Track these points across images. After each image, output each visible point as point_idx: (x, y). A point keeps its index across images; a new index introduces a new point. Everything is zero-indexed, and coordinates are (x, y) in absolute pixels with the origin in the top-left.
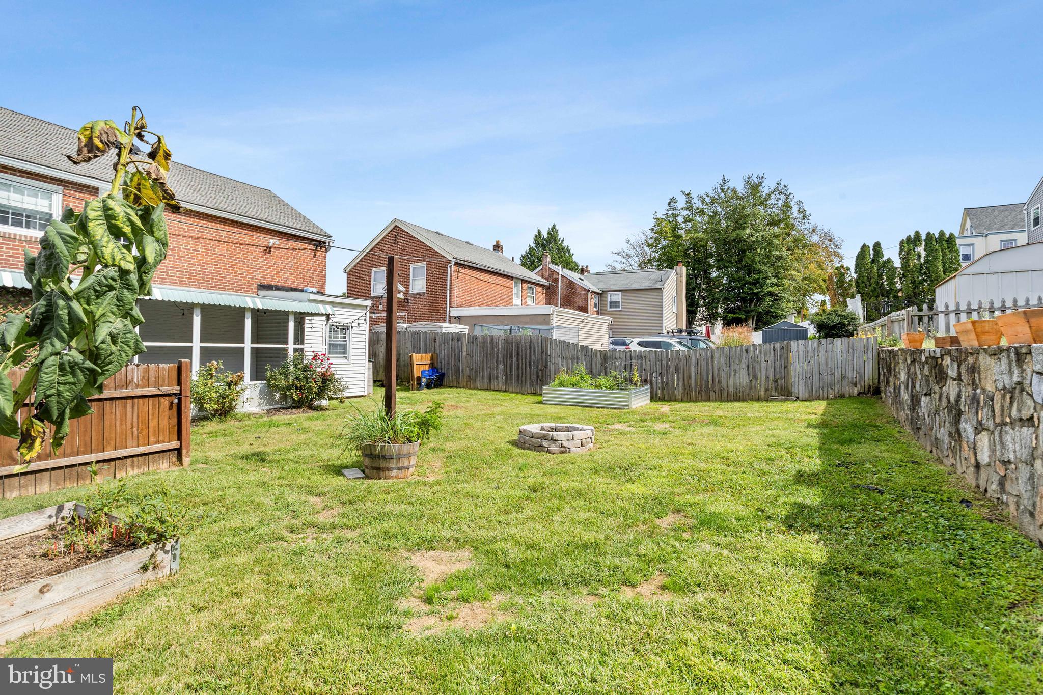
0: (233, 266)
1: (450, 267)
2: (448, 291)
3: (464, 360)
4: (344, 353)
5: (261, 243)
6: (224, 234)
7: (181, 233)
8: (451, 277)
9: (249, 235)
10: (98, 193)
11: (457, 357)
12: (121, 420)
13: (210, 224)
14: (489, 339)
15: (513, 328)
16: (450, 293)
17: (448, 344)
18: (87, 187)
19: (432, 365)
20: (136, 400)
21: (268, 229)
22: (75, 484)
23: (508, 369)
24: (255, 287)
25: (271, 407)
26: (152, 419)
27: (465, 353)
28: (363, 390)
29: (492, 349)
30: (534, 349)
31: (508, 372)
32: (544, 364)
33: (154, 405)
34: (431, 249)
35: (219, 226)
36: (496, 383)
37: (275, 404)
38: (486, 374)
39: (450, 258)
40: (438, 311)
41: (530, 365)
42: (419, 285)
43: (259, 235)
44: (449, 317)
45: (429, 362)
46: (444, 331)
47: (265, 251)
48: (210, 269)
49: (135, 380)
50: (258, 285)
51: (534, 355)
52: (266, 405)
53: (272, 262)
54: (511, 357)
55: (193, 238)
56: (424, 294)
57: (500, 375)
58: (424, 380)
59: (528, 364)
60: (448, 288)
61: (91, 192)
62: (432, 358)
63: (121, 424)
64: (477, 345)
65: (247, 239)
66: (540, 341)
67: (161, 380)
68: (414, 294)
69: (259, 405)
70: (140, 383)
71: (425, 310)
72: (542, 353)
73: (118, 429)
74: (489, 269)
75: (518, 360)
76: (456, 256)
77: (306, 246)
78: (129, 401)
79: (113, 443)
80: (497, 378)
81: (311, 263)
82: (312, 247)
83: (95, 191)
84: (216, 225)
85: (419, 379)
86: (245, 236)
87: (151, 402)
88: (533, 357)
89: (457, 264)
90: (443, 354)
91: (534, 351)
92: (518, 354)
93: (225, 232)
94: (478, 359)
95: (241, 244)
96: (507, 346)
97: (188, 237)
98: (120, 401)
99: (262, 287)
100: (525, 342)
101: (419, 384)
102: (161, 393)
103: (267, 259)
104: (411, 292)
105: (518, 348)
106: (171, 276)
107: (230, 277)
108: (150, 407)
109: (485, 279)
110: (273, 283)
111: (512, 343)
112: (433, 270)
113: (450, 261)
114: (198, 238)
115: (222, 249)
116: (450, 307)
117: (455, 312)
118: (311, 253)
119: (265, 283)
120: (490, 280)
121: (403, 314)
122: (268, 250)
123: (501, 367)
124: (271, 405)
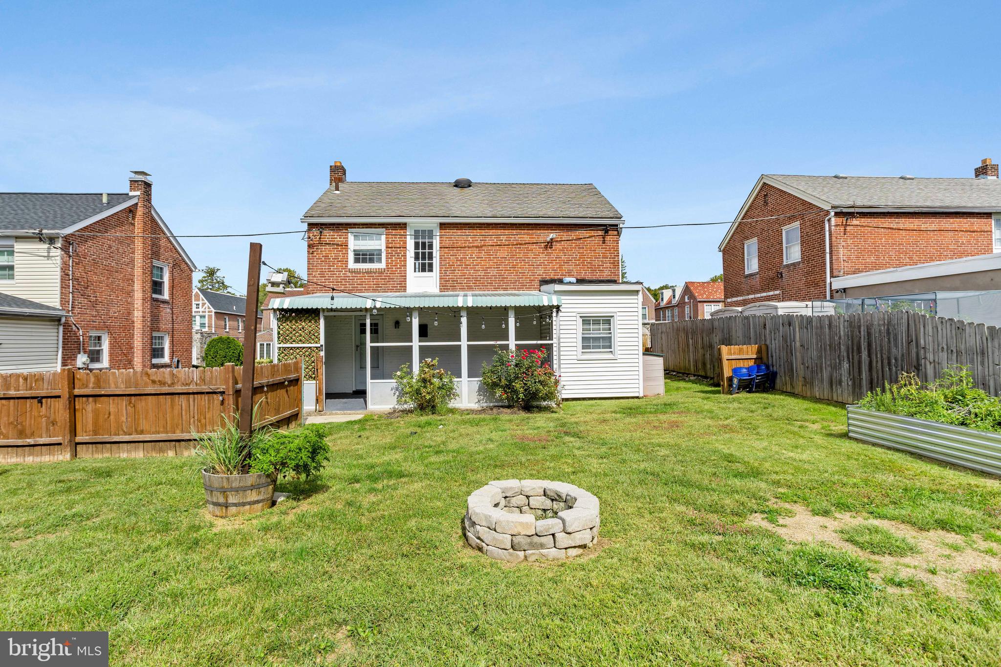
0: (514, 267)
1: (829, 220)
2: (828, 256)
3: (798, 354)
4: (610, 347)
5: (541, 239)
6: (504, 238)
7: (466, 245)
8: (830, 235)
9: (528, 234)
10: (406, 227)
11: (790, 351)
12: (186, 411)
13: (491, 232)
14: (827, 322)
15: (867, 302)
16: (831, 258)
17: (779, 331)
18: (399, 224)
19: (759, 360)
20: (196, 396)
21: (548, 224)
22: (158, 455)
23: (856, 370)
24: (537, 283)
25: (492, 405)
26: (208, 412)
27: (798, 344)
28: (637, 390)
29: (831, 338)
30: (896, 336)
31: (856, 375)
32: (915, 363)
33: (209, 400)
34: (804, 203)
35: (499, 232)
36: (839, 391)
37: (496, 402)
38: (826, 375)
39: (827, 207)
40: (817, 285)
41: (889, 364)
42: (793, 254)
43: (539, 232)
44: (831, 291)
45: (755, 356)
46: (781, 312)
47: (546, 247)
48: (493, 272)
49: (195, 379)
50: (540, 281)
51: (896, 346)
52: (486, 402)
53: (554, 256)
54: (859, 351)
55: (477, 247)
56: (799, 263)
57: (844, 379)
58: (735, 381)
59: (886, 362)
60: (828, 250)
61: (402, 227)
62: (759, 351)
63: (186, 414)
64: (812, 332)
65: (527, 238)
66: (905, 321)
67: (214, 380)
68: (788, 266)
69: (479, 401)
70: (198, 382)
71: (801, 285)
72: (909, 343)
73: (184, 417)
74: (917, 210)
75: (869, 355)
76: (836, 203)
77: (593, 233)
78: (191, 396)
79: (180, 427)
80: (840, 382)
81: (600, 251)
82: (600, 233)
83: (403, 226)
84: (497, 231)
85: (730, 379)
86: (524, 236)
87: (206, 398)
88: (894, 350)
89: (837, 214)
90: (774, 345)
91: (896, 340)
92: (869, 345)
93: (504, 236)
94: (815, 354)
95: (521, 244)
96: (852, 332)
97: (473, 247)
98: (185, 396)
99: (545, 282)
100: (879, 325)
101: (730, 385)
102: (211, 391)
103: (549, 254)
104: (785, 263)
105: (869, 334)
106: (460, 283)
107: (512, 277)
108: (207, 402)
109: (911, 226)
110: (556, 277)
111: (859, 327)
112: (808, 230)
113: (828, 213)
114: (481, 247)
115: (503, 253)
116: (832, 276)
117: (838, 284)
118: (598, 240)
119: (548, 278)
120: (923, 227)
121: (777, 292)
122: (550, 244)
123: (846, 365)
124: (491, 402)
